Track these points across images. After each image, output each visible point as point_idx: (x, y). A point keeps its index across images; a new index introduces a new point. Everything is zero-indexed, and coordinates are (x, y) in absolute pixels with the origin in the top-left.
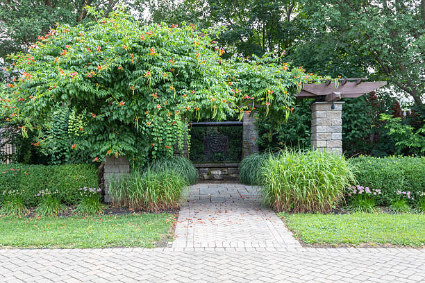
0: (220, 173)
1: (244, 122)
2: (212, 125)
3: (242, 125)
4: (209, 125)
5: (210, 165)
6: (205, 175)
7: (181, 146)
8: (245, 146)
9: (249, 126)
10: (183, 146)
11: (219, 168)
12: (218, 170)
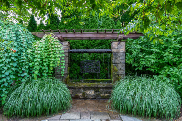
0: (93, 92)
1: (113, 50)
3: (111, 52)
6: (80, 95)
9: (117, 52)
11: (93, 89)
12: (91, 90)
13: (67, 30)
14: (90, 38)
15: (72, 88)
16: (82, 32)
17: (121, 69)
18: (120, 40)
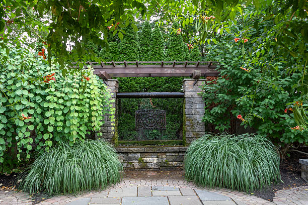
0: (156, 160)
1: (186, 93)
2: (146, 97)
3: (183, 97)
4: (142, 97)
5: (142, 149)
6: (136, 164)
7: (97, 124)
8: (187, 123)
9: (192, 97)
10: (101, 124)
11: (154, 154)
12: (153, 156)
13: (114, 62)
14: (150, 74)
15: (123, 153)
16: (137, 66)
17: (198, 122)
18: (197, 78)
